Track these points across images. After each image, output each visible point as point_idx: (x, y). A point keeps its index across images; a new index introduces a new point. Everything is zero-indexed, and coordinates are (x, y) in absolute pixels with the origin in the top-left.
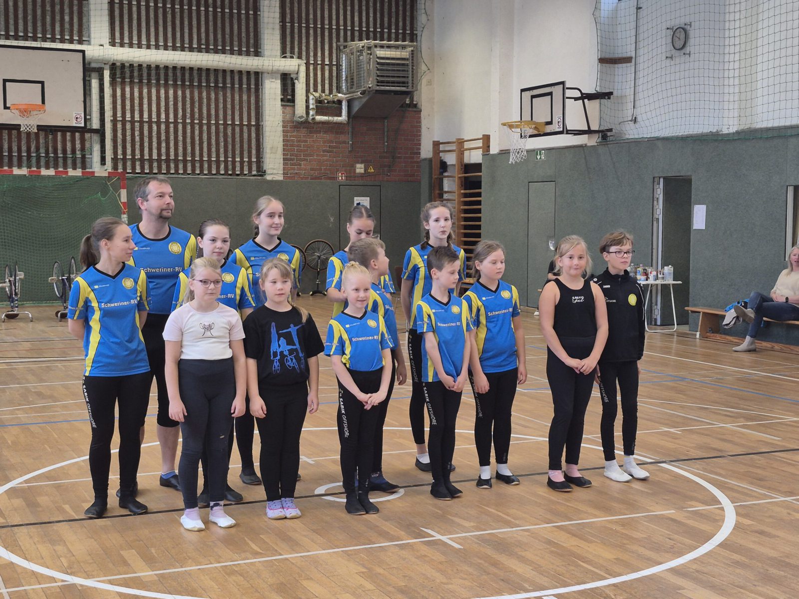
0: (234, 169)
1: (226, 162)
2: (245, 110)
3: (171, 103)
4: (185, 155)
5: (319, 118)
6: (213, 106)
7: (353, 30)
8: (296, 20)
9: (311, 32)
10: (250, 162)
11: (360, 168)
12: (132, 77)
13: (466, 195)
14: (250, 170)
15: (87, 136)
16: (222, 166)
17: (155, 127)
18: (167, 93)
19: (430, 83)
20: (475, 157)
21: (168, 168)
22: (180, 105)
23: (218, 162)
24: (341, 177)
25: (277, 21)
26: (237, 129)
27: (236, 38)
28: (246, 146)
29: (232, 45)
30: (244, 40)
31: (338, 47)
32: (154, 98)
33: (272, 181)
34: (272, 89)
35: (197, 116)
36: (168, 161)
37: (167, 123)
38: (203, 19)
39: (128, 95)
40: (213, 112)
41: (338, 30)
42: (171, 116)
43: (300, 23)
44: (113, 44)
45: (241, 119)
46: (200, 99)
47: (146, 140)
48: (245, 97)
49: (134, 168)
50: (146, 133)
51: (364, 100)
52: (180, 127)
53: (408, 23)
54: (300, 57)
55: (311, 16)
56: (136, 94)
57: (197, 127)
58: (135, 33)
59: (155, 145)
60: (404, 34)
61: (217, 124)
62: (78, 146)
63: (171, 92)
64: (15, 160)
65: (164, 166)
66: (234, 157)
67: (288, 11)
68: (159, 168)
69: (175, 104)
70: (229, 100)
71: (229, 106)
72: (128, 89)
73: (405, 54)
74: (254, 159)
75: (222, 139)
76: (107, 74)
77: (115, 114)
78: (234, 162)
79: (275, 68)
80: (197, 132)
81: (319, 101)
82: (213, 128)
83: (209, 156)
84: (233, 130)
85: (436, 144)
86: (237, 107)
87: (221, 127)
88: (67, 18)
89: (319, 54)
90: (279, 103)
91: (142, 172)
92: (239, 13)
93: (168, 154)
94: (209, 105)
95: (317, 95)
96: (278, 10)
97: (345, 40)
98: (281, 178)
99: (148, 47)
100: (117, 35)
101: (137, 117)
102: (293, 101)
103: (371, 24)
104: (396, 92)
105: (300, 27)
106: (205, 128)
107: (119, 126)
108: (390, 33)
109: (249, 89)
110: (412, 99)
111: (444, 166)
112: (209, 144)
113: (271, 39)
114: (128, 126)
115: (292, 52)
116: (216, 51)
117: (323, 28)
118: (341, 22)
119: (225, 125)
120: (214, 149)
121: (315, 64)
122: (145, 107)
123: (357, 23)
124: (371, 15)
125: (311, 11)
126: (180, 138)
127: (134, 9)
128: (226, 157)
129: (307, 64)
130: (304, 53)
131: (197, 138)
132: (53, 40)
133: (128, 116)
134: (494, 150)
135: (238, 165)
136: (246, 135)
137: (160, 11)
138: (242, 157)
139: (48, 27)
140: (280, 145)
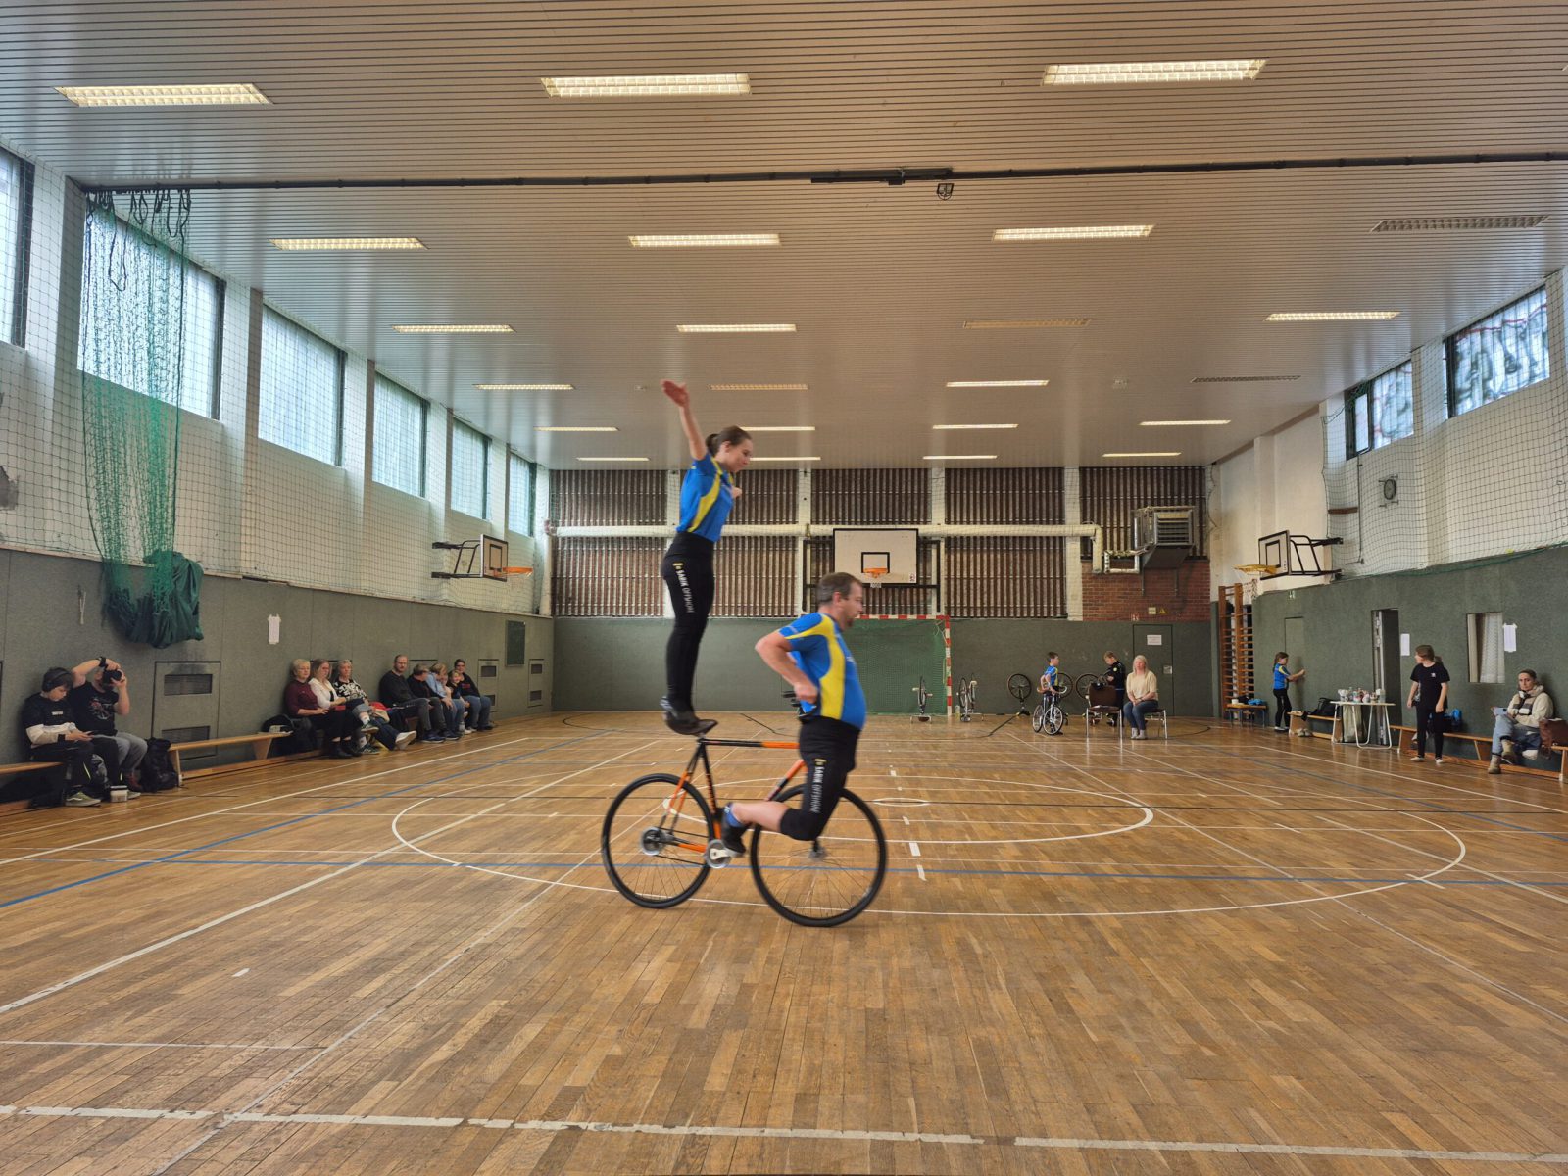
0: (1042, 613)
1: (1035, 608)
2: (1051, 566)
4: (1002, 603)
5: (1113, 571)
6: (1025, 564)
7: (1145, 499)
8: (1095, 494)
9: (1109, 503)
10: (1055, 608)
11: (1152, 611)
12: (962, 546)
14: (1055, 613)
15: (929, 590)
16: (1032, 611)
17: (979, 583)
18: (988, 556)
19: (1218, 537)
21: (989, 612)
22: (999, 565)
23: (1029, 608)
24: (1135, 619)
25: (1079, 496)
26: (1045, 582)
27: (1044, 512)
28: (1051, 595)
29: (1041, 518)
30: (1051, 513)
31: (1132, 513)
32: (978, 560)
33: (1073, 622)
34: (1073, 550)
35: (1012, 573)
36: (988, 608)
37: (988, 579)
38: (1018, 499)
39: (959, 559)
40: (1025, 569)
41: (1132, 499)
42: (992, 573)
43: (1098, 496)
44: (948, 522)
45: (1048, 574)
46: (1015, 559)
47: (972, 592)
48: (1051, 557)
49: (962, 613)
50: (972, 586)
52: (999, 582)
53: (1197, 489)
54: (1098, 523)
55: (1108, 490)
56: (965, 558)
57: (1012, 581)
58: (965, 514)
59: (979, 596)
62: (922, 598)
63: (992, 556)
66: (1042, 603)
67: (1088, 488)
68: (982, 612)
69: (995, 564)
70: (1038, 559)
71: (1038, 564)
72: (959, 555)
74: (1059, 605)
75: (1033, 590)
76: (942, 545)
77: (948, 574)
78: (1042, 607)
79: (1077, 533)
80: (1012, 585)
81: (1112, 557)
82: (1025, 581)
83: (1022, 603)
84: (1042, 582)
85: (1222, 589)
86: (1045, 565)
87: (1032, 580)
88: (916, 507)
89: (1115, 520)
90: (1079, 559)
91: (969, 616)
92: (1047, 493)
93: (989, 602)
94: (1021, 564)
95: (1112, 552)
96: (1078, 488)
97: (1139, 506)
98: (1081, 619)
99: (975, 523)
100: (952, 516)
101: (965, 575)
102: (1090, 558)
103: (1163, 493)
105: (1098, 500)
106: (1018, 582)
107: (952, 583)
108: (1173, 499)
109: (1055, 551)
110: (1200, 552)
111: (1230, 608)
112: (1022, 594)
113: (1072, 509)
114: (959, 583)
115: (1092, 520)
116: (1028, 523)
117: (1118, 500)
119: (1035, 579)
121: (1112, 528)
122: (972, 568)
123: (1149, 493)
126: (999, 590)
127: (965, 496)
128: (1035, 604)
129: (1104, 529)
130: (1102, 520)
131: (1012, 590)
132: (906, 523)
133: (959, 574)
135: (1045, 610)
136: (1051, 586)
137: (985, 496)
138: (1048, 604)
139: (903, 514)
140: (1080, 593)
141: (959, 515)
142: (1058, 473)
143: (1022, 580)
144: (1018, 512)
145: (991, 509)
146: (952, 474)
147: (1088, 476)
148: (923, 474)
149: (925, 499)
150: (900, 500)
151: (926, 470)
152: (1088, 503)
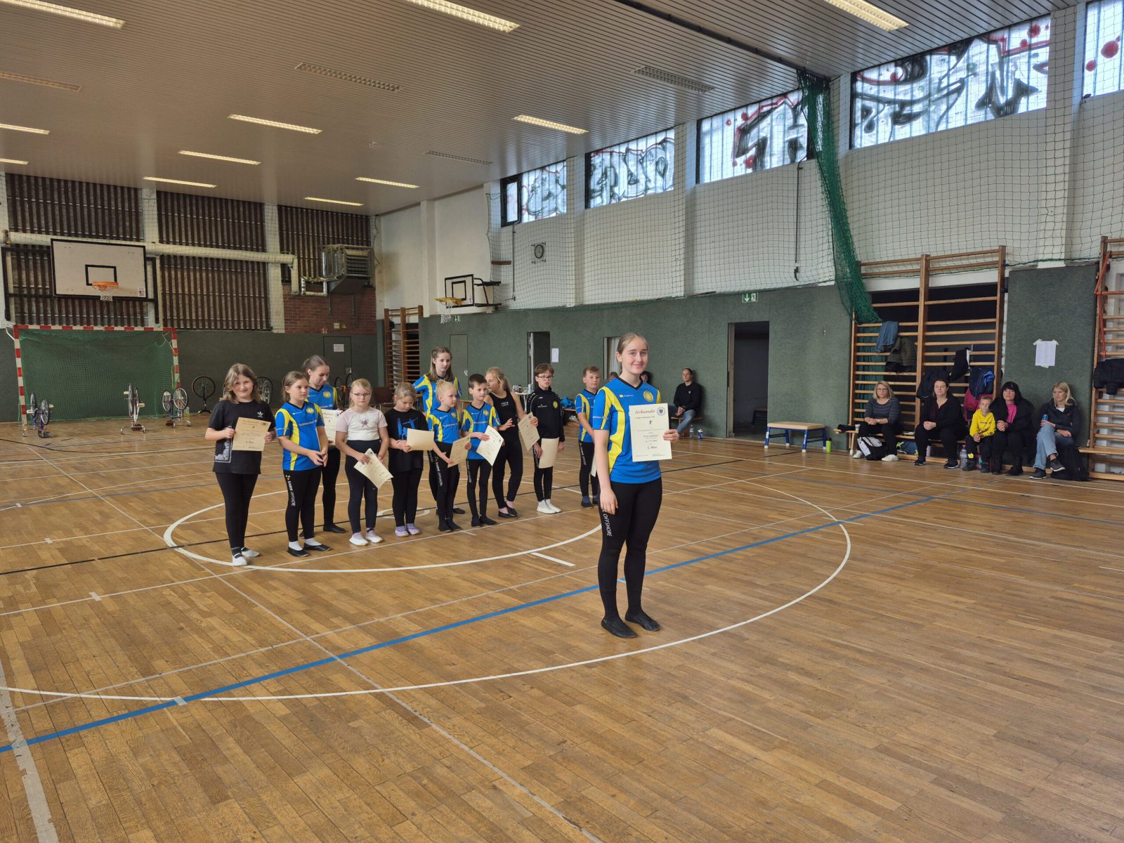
0: (250, 325)
1: (245, 321)
2: (257, 287)
3: (204, 282)
4: (221, 317)
5: (308, 293)
6: (234, 284)
7: (328, 237)
8: (289, 229)
9: (301, 237)
10: (261, 322)
11: (337, 326)
12: (176, 265)
13: (408, 343)
14: (261, 325)
15: (145, 303)
16: (242, 324)
17: (193, 298)
18: (201, 275)
19: (380, 272)
20: (414, 319)
21: (204, 325)
22: (211, 283)
23: (239, 321)
24: (324, 332)
25: (278, 229)
26: (252, 300)
27: (249, 240)
28: (258, 311)
29: (246, 245)
30: (254, 241)
31: (319, 248)
32: (192, 278)
33: (277, 334)
34: (274, 274)
35: (223, 290)
36: (203, 320)
37: (202, 295)
38: (225, 226)
39: (173, 276)
40: (234, 288)
41: (318, 236)
42: (205, 290)
43: (292, 231)
44: (161, 241)
45: (254, 293)
46: (225, 279)
47: (187, 306)
48: (256, 279)
49: (179, 325)
50: (187, 302)
51: (339, 282)
52: (211, 298)
53: (364, 234)
54: (293, 253)
55: (300, 227)
56: (179, 276)
57: (223, 298)
58: (177, 235)
59: (193, 310)
60: (362, 240)
61: (237, 297)
62: (138, 311)
63: (204, 275)
64: (92, 321)
65: (200, 324)
66: (250, 318)
67: (284, 223)
68: (197, 325)
69: (208, 283)
70: (245, 280)
71: (245, 285)
72: (173, 272)
73: (365, 253)
74: (264, 320)
75: (241, 306)
76: (158, 262)
77: (164, 289)
78: (250, 321)
79: (277, 260)
80: (223, 302)
81: (307, 283)
82: (235, 299)
83: (233, 317)
84: (249, 300)
85: (387, 311)
86: (251, 285)
87: (240, 298)
88: (127, 224)
89: (306, 252)
90: (280, 282)
91: (185, 328)
92: (250, 224)
93: (203, 316)
94: (231, 284)
95: (306, 278)
96: (277, 222)
97: (324, 244)
98: (283, 331)
100: (164, 236)
101: (180, 291)
102: (290, 281)
103: (340, 234)
104: (359, 278)
105: (293, 234)
106: (229, 298)
107: (167, 297)
108: (353, 239)
109: (259, 273)
110: (369, 282)
111: (392, 325)
112: (232, 309)
113: (273, 240)
114: (174, 297)
115: (288, 250)
116: (235, 248)
117: (308, 235)
118: (321, 232)
119: (243, 297)
120: (235, 313)
121: (304, 259)
122: (186, 284)
123: (331, 233)
124: (340, 228)
125: (300, 224)
126: (212, 305)
127: (176, 219)
128: (244, 317)
129: (299, 258)
130: (296, 251)
131: (223, 305)
132: (118, 238)
133: (174, 290)
134: (426, 314)
135: (253, 323)
136: (258, 304)
137: (195, 221)
138: (255, 318)
139: (114, 230)
140: (282, 311)
141: (171, 235)
142: (259, 207)
143: (232, 297)
144: (226, 237)
145: (202, 233)
146: (163, 196)
147: (284, 212)
148: (133, 192)
149: (137, 216)
150: (110, 215)
151: (136, 190)
152: (285, 236)
